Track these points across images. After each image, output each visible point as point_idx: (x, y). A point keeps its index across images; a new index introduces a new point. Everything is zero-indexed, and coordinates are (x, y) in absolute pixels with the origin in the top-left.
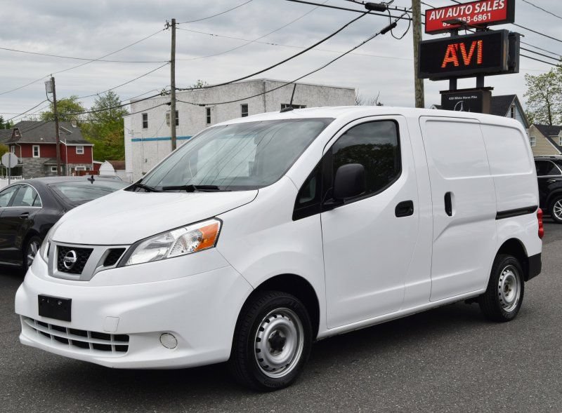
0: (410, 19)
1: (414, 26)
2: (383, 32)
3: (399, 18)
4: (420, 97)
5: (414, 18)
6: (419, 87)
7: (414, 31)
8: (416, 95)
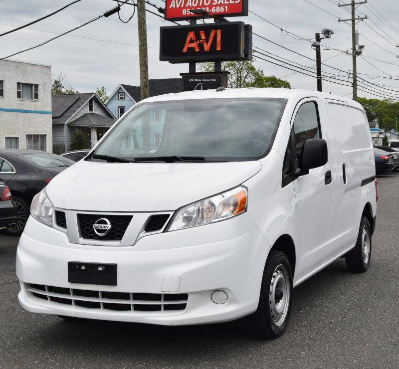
0: (135, 5)
1: (139, 11)
2: (107, 15)
3: (124, 3)
4: (145, 78)
5: (139, 4)
6: (144, 69)
7: (139, 16)
8: (142, 75)
